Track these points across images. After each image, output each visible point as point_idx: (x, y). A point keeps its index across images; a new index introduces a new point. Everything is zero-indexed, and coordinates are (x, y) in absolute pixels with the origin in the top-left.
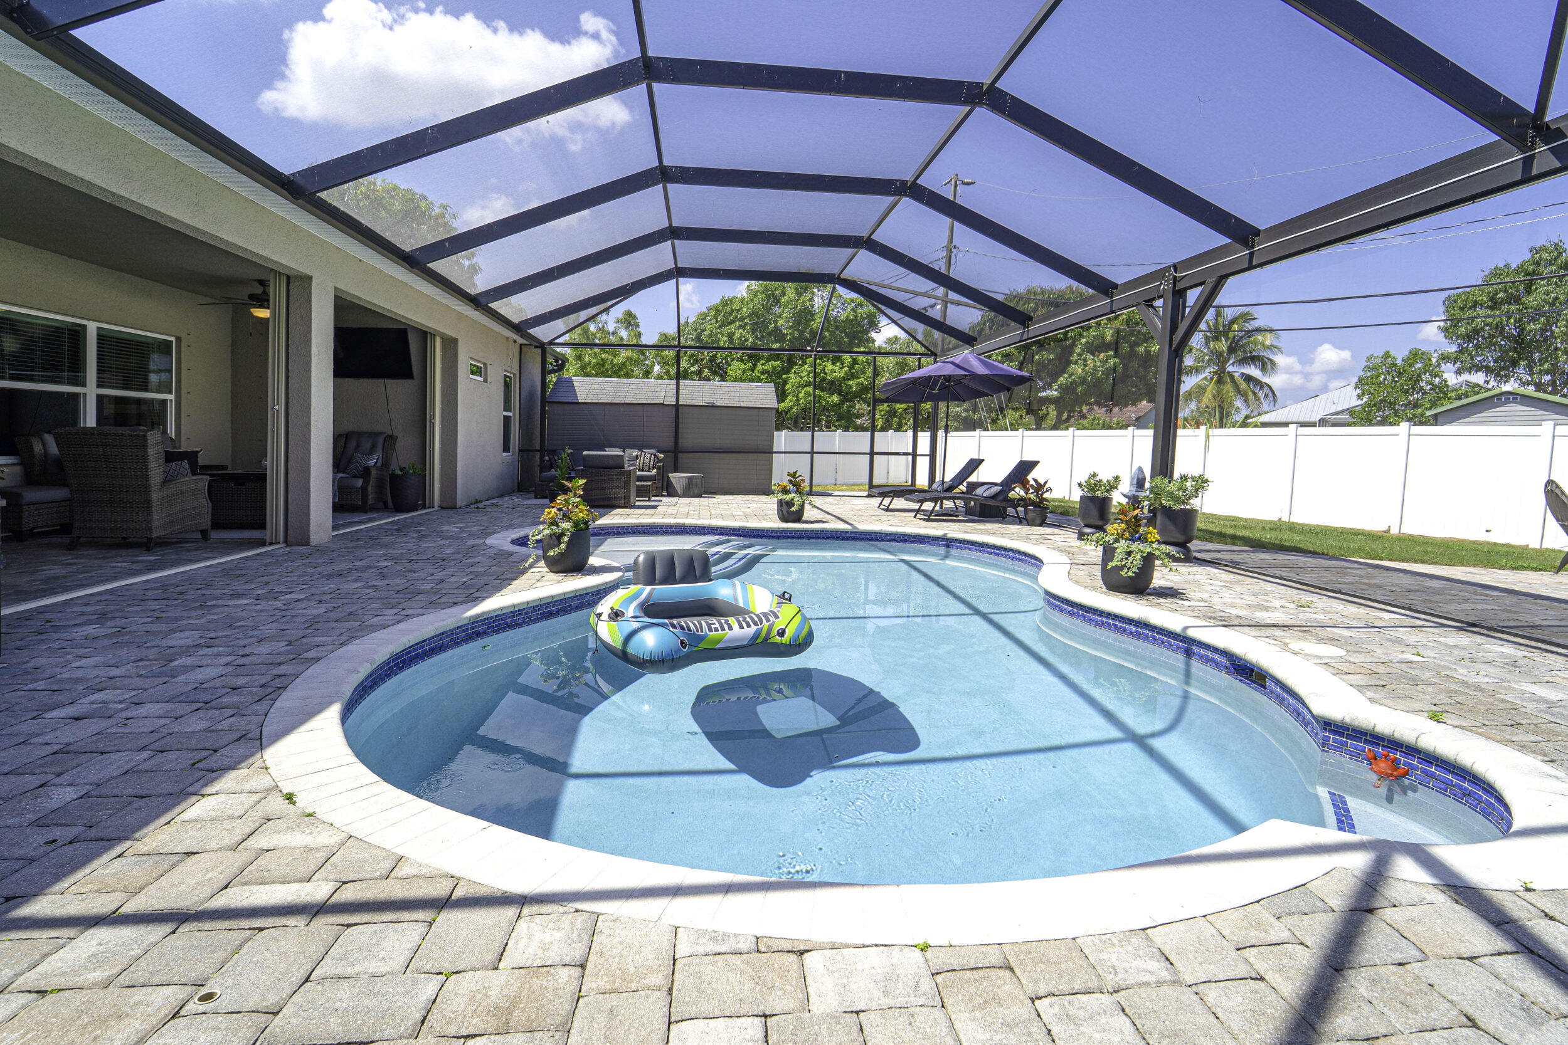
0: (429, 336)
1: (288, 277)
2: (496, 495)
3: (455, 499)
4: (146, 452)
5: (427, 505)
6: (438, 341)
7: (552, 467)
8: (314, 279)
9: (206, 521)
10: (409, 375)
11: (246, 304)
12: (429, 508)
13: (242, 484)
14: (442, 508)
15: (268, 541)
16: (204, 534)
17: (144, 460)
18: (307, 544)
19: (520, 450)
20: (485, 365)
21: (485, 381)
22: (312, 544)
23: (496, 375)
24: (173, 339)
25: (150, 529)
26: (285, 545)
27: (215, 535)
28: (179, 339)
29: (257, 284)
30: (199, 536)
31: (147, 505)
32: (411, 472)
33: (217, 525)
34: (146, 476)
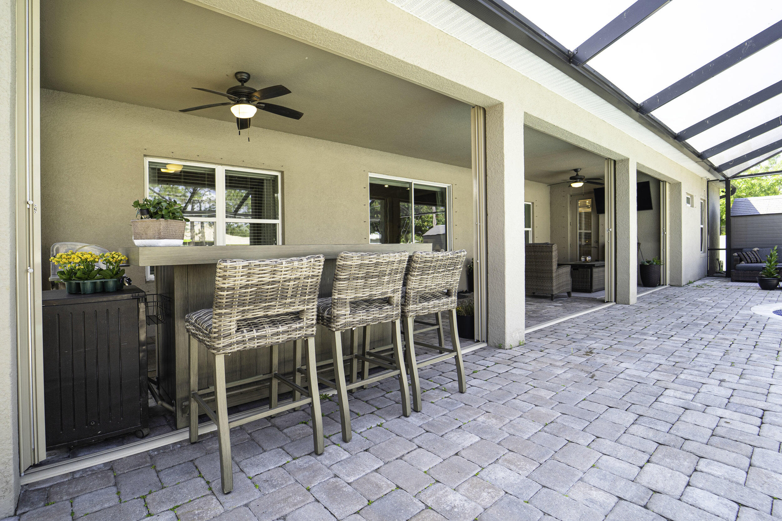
0: (661, 183)
1: (615, 161)
2: (698, 279)
3: (681, 281)
4: (552, 254)
5: (662, 283)
6: (668, 185)
7: (741, 260)
8: (630, 160)
9: (569, 288)
10: (650, 208)
11: (569, 182)
12: (663, 285)
13: (577, 269)
14: (671, 286)
15: (606, 300)
16: (569, 294)
17: (551, 257)
18: (628, 304)
19: (708, 250)
20: (692, 196)
21: (692, 206)
22: (631, 304)
23: (697, 202)
24: (530, 203)
25: (552, 290)
26: (615, 303)
27: (574, 295)
28: (533, 203)
29: (573, 171)
30: (566, 294)
31: (551, 278)
32: (655, 263)
33: (575, 290)
34: (551, 266)
